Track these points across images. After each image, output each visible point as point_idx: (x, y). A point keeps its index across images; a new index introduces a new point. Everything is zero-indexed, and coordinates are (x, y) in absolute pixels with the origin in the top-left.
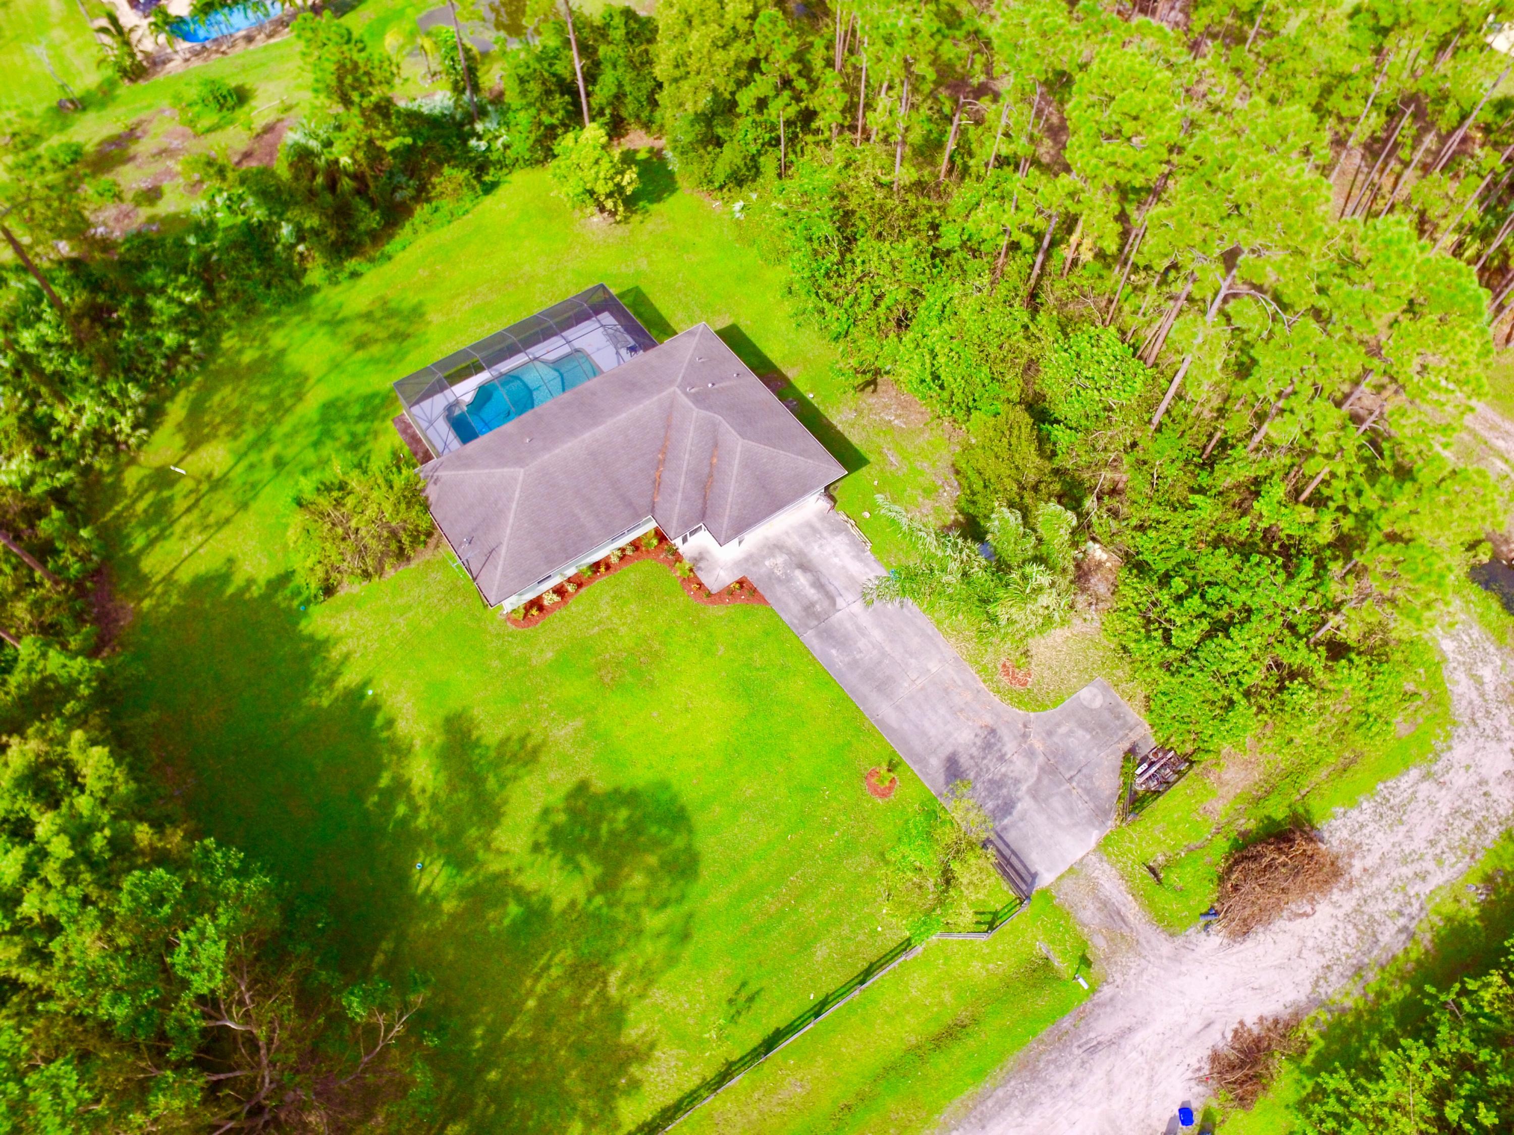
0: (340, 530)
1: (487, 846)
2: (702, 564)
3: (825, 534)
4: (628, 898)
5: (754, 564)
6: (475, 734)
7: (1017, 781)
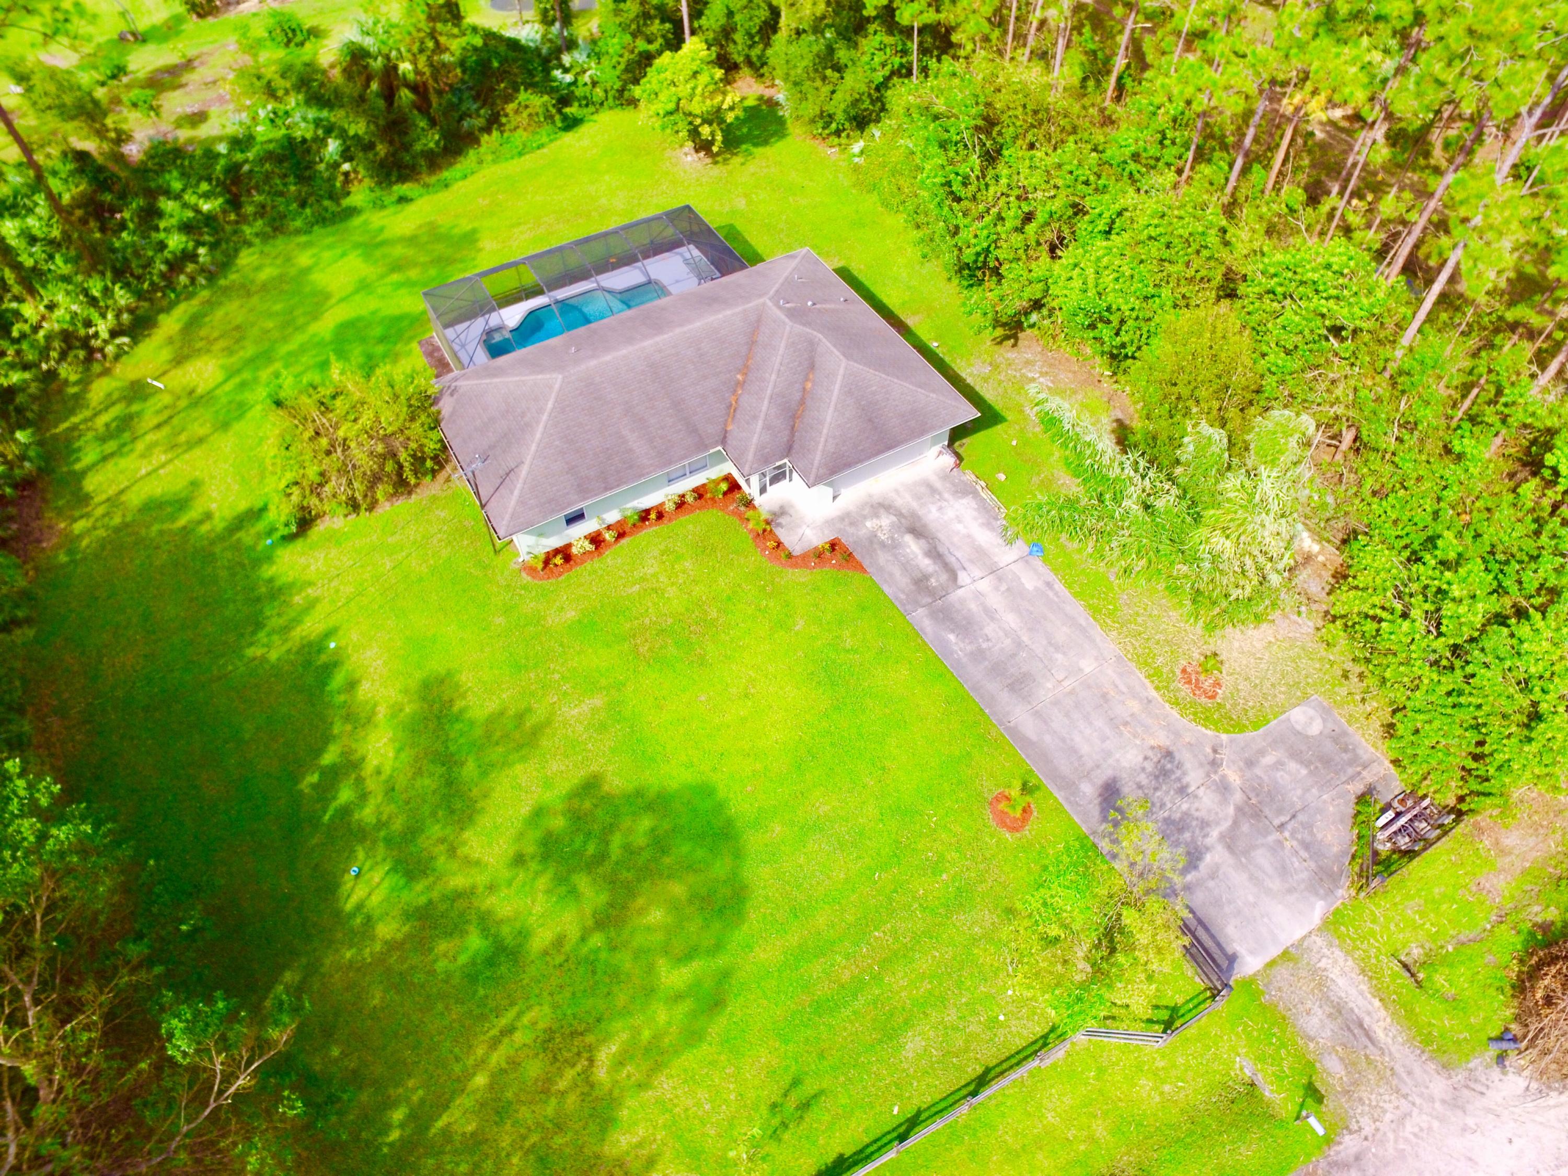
0: (324, 442)
1: (452, 851)
2: (781, 520)
3: (946, 495)
4: (639, 940)
5: (852, 524)
6: (459, 705)
7: (1204, 824)
